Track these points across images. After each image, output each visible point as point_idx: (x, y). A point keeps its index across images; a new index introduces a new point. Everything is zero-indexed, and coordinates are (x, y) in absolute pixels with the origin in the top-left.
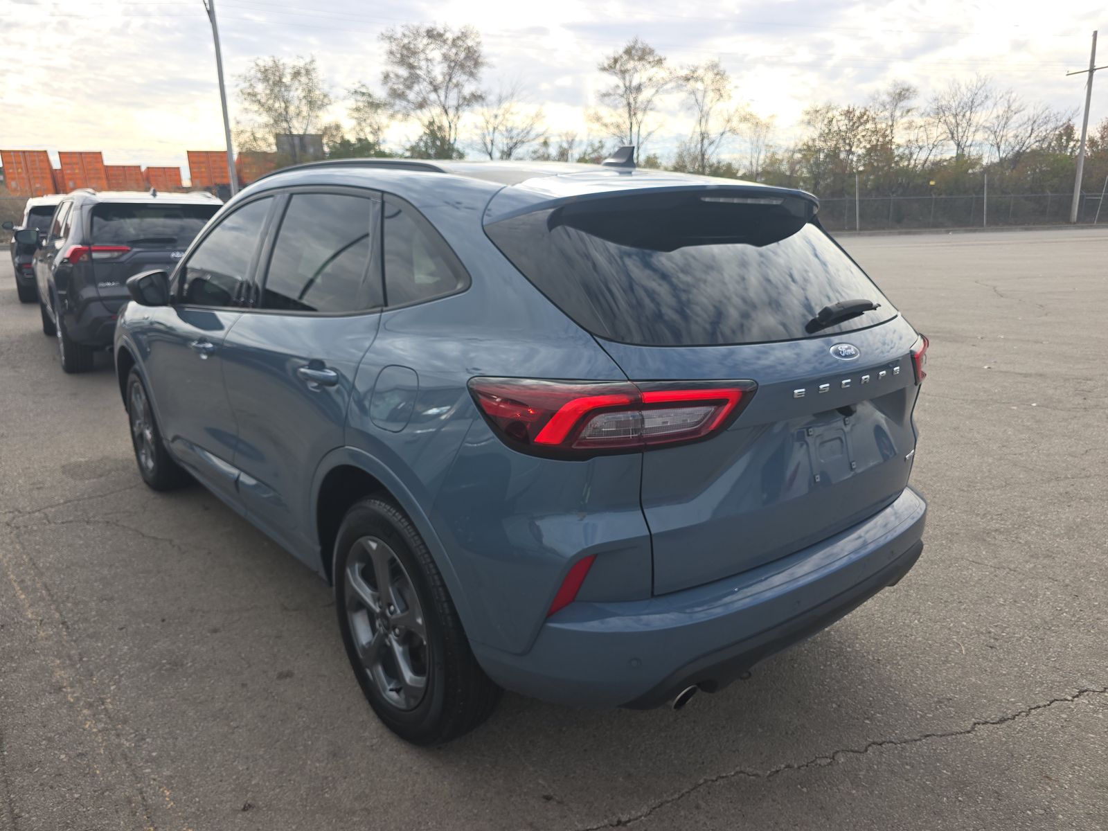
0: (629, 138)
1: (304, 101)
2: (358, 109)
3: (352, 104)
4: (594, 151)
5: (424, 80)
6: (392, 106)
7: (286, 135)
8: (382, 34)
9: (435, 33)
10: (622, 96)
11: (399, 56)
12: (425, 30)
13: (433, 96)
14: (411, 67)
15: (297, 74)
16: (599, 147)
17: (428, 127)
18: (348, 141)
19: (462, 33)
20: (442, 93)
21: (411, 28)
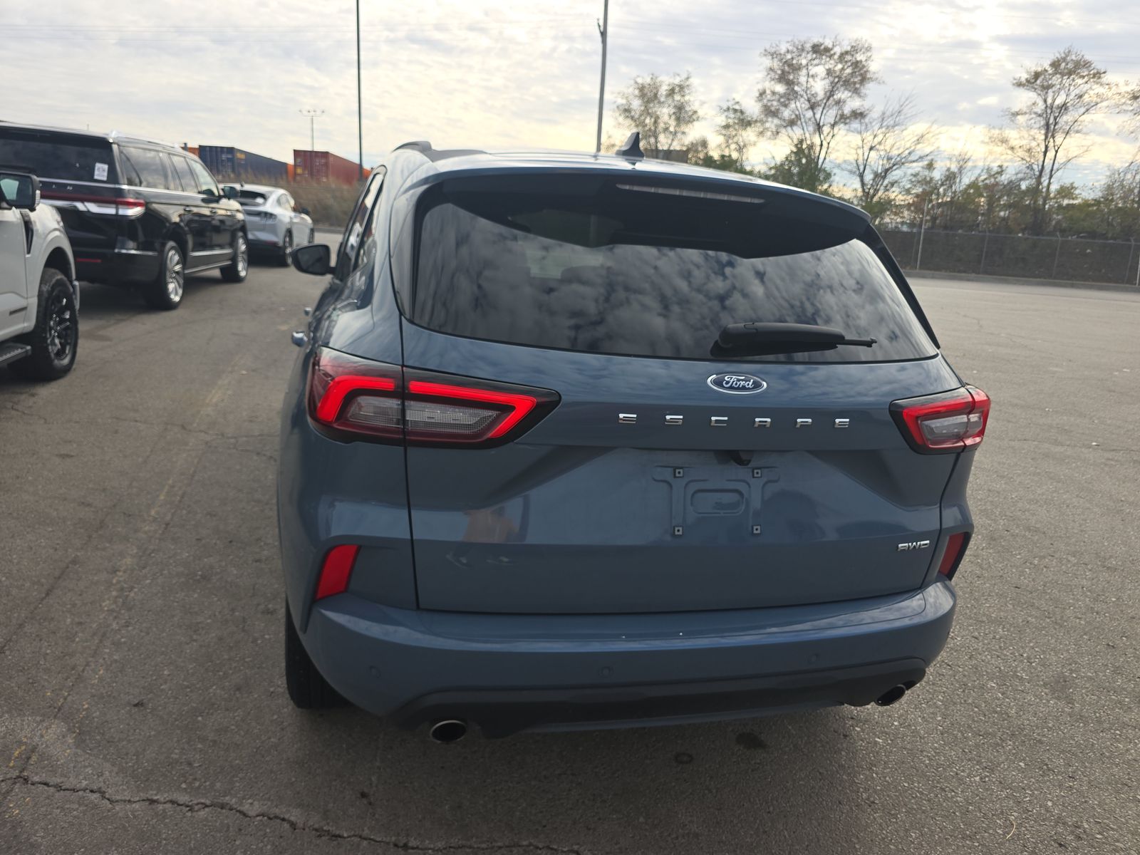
0: (1041, 163)
1: (673, 117)
2: (727, 127)
3: (723, 121)
4: (990, 176)
5: (802, 96)
6: (762, 122)
7: (652, 150)
8: (765, 50)
9: (822, 47)
10: (1040, 116)
11: (779, 72)
12: (811, 45)
13: (809, 114)
14: (790, 83)
15: (671, 92)
16: (998, 173)
17: (796, 146)
18: (711, 157)
19: (852, 47)
20: (819, 111)
21: (797, 43)
